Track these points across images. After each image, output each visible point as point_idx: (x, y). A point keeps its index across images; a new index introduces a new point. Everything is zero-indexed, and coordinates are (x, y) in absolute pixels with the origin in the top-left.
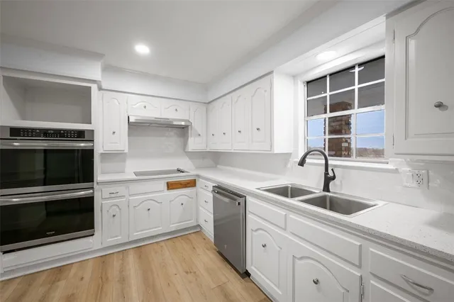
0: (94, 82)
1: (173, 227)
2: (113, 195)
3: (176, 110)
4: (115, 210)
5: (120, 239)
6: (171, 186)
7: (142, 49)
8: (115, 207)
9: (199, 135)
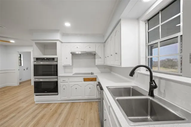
0: (57, 40)
1: (86, 97)
2: (64, 81)
3: (90, 47)
4: (64, 87)
5: (66, 98)
6: (85, 80)
7: (67, 24)
8: (65, 86)
9: (100, 58)
